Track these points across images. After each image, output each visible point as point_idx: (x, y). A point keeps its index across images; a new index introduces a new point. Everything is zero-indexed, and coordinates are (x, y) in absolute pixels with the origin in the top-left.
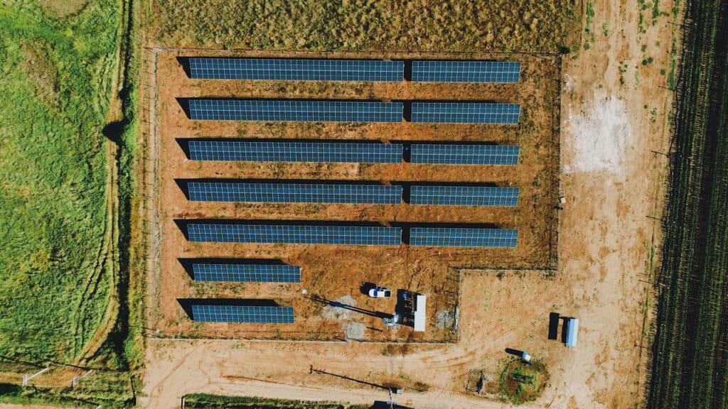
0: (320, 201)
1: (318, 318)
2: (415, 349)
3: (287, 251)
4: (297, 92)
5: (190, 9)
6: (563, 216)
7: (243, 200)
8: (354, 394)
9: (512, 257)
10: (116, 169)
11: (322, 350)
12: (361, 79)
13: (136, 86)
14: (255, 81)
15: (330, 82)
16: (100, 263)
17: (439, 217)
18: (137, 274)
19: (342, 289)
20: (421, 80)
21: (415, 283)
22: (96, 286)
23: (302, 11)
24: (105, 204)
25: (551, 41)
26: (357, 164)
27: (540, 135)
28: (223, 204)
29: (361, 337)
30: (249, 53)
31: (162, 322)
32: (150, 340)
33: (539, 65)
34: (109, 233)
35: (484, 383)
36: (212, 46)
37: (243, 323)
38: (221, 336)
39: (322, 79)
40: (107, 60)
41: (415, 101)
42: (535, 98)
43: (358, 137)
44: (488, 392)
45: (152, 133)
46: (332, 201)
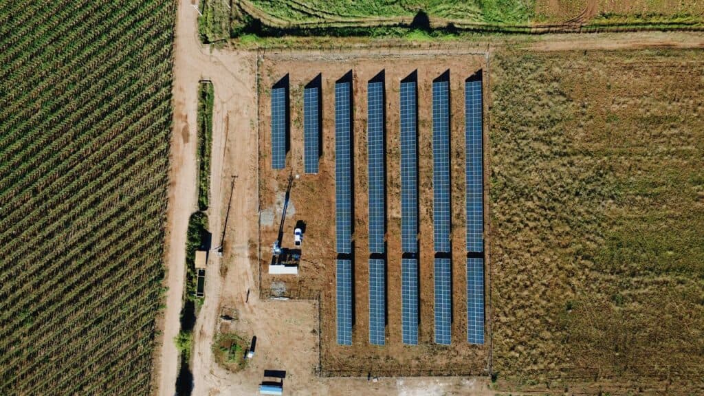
0: (370, 188)
1: (276, 188)
2: (254, 266)
3: (329, 161)
4: (456, 167)
5: (521, 80)
6: (363, 381)
7: (370, 126)
8: (217, 218)
9: (329, 341)
10: (392, 23)
11: (251, 192)
12: (468, 218)
13: (458, 38)
14: (465, 133)
15: (465, 193)
16: (316, 13)
17: (360, 282)
18: (308, 42)
19: (301, 207)
20: (468, 265)
21: (306, 264)
22: (298, 10)
23: (521, 169)
24: (364, 16)
25: (501, 367)
26: (400, 216)
27: (426, 360)
28: (366, 110)
29: (262, 223)
30: (486, 128)
31: (270, 63)
32: (255, 53)
33: (481, 359)
34: (340, 19)
35: (229, 322)
36: (491, 98)
37: (271, 128)
38: (260, 110)
39: (468, 187)
40: (479, 15)
41: (451, 260)
42: (455, 356)
43: (421, 216)
44: (222, 325)
45: (422, 52)
46: (370, 197)
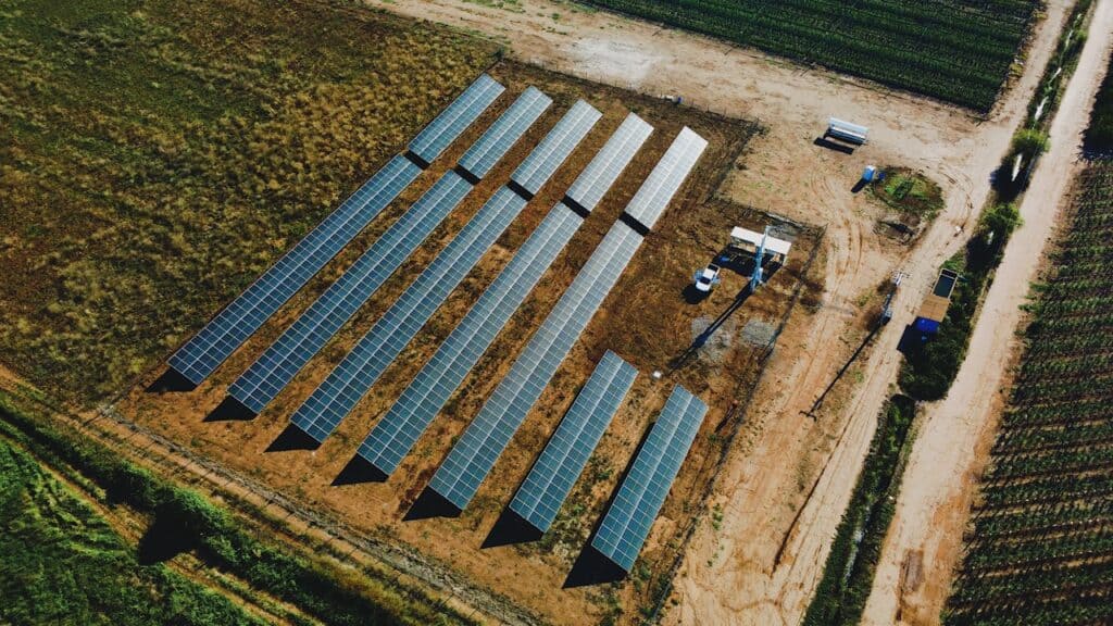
1: (715, 373)
2: (819, 276)
6: (689, 102)
8: (876, 373)
19: (678, 324)
20: (434, 154)
26: (495, 247)
29: (771, 328)
35: (899, 224)
40: (37, 490)
44: (915, 224)
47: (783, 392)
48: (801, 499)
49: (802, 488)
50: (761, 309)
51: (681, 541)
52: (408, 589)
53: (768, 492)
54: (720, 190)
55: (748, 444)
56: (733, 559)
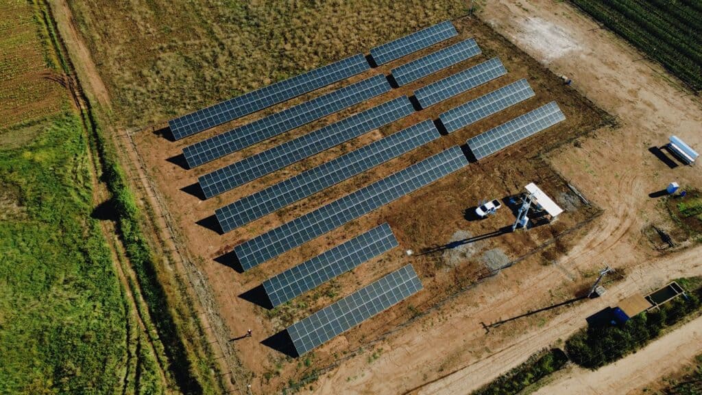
0: (365, 168)
1: (445, 270)
2: (571, 242)
5: (152, 97)
6: (576, 86)
8: (556, 327)
10: (119, 243)
11: (477, 300)
18: (191, 339)
20: (384, 61)
21: (511, 187)
22: (137, 385)
23: (255, 64)
24: (117, 283)
25: (457, 10)
26: (377, 131)
27: (504, 53)
29: (506, 261)
33: (463, 23)
34: (133, 312)
44: (680, 240)
47: (481, 305)
48: (435, 376)
49: (442, 370)
50: (510, 245)
51: (344, 356)
52: (188, 296)
53: (419, 359)
54: (548, 154)
55: (430, 324)
56: (363, 386)
